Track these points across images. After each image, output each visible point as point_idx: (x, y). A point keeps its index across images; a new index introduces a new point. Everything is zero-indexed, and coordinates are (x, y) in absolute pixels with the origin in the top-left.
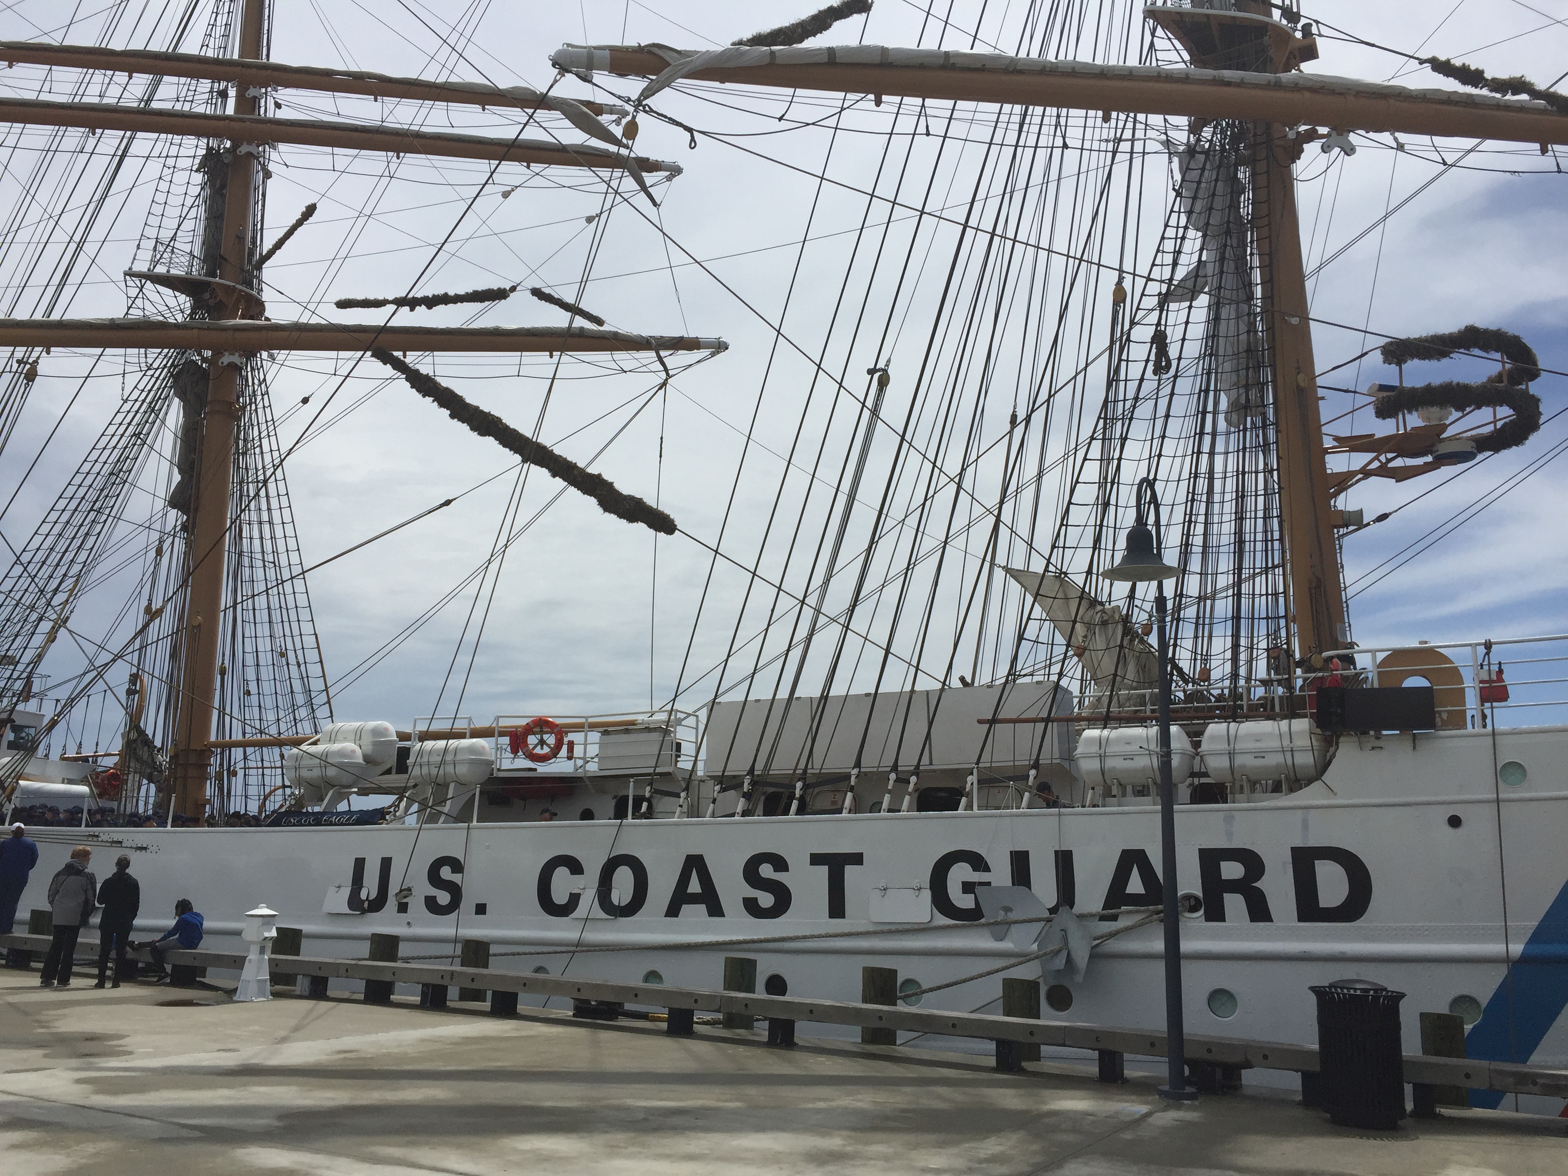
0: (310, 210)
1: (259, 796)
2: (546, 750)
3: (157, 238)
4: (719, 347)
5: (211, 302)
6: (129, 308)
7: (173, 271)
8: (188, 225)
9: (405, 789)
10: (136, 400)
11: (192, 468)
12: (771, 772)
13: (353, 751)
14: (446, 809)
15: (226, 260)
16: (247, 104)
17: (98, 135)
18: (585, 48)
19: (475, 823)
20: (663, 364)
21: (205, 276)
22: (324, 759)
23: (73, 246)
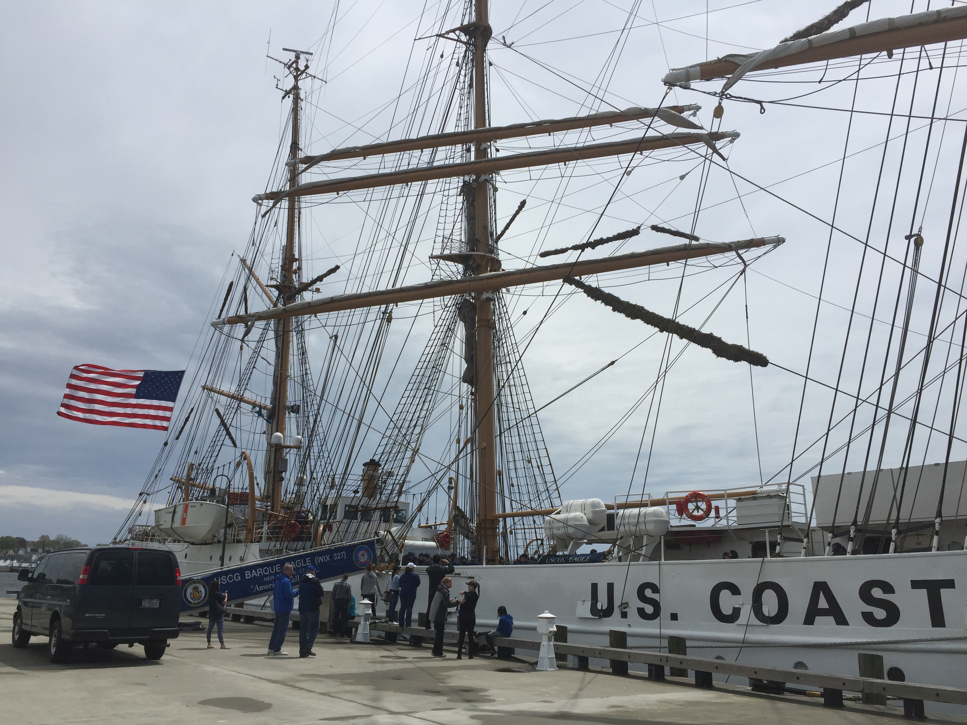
0: (523, 203)
1: (524, 546)
2: (701, 513)
3: (443, 236)
4: (779, 241)
5: (474, 266)
6: (433, 276)
7: (453, 252)
8: (458, 225)
9: (616, 540)
10: (441, 325)
11: (472, 360)
12: (870, 523)
13: (582, 518)
14: (643, 552)
15: (479, 241)
16: (481, 153)
17: (409, 186)
18: (684, 69)
19: (663, 561)
20: (741, 258)
21: (469, 251)
22: (565, 522)
23: (403, 248)
